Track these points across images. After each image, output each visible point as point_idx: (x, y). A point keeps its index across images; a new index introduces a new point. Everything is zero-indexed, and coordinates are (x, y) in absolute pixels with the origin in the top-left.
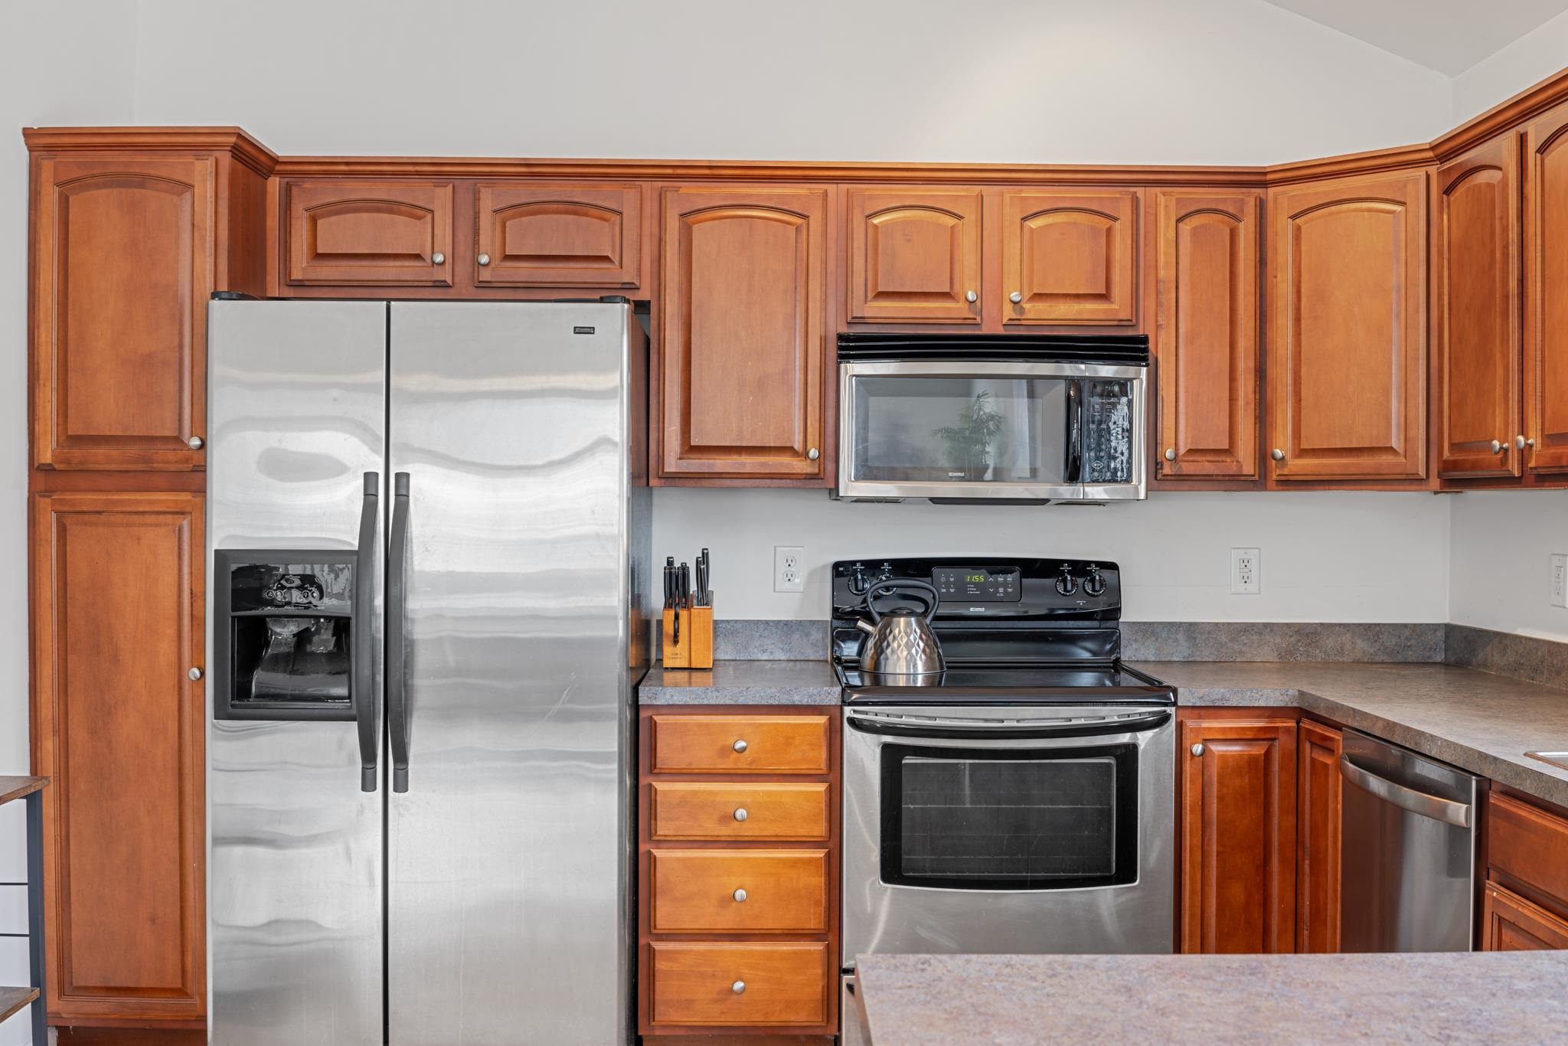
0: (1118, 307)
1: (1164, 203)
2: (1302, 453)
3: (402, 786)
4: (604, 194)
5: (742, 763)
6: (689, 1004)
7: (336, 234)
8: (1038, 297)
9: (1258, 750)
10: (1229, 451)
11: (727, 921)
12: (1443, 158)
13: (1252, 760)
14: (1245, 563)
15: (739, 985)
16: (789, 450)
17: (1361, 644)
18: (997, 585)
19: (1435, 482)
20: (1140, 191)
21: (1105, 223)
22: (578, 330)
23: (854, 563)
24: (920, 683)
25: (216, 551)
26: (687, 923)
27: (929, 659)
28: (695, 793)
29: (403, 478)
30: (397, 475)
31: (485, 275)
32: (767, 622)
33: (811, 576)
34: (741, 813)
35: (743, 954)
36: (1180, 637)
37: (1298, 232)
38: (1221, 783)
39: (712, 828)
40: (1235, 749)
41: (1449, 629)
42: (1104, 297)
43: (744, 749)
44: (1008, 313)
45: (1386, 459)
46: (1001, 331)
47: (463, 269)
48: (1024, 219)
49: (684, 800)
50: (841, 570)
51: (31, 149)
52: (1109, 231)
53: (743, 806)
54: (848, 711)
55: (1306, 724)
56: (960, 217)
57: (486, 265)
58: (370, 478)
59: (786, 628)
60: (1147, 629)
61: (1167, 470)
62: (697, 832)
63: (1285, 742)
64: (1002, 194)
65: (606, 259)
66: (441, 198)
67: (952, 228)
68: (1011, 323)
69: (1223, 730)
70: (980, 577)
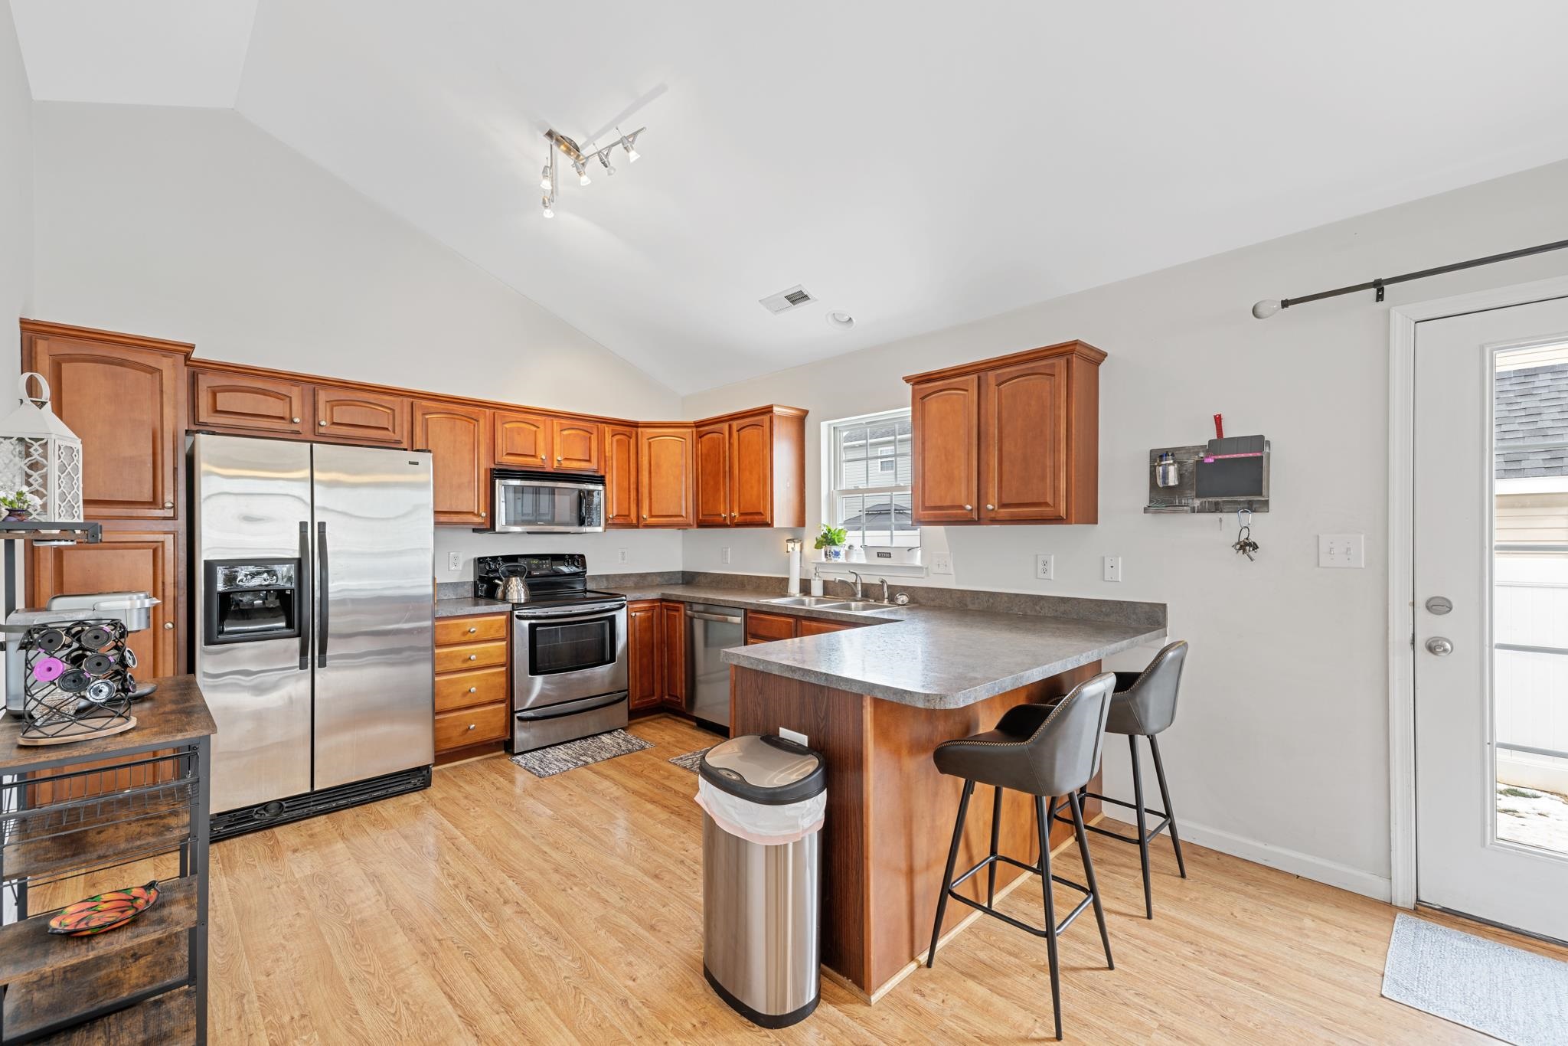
0: (594, 466)
1: (608, 429)
2: (652, 516)
3: (322, 664)
5: (471, 637)
6: (449, 739)
7: (225, 401)
8: (566, 459)
9: (650, 614)
10: (629, 516)
11: (466, 702)
12: (697, 427)
13: (648, 617)
14: (623, 553)
15: (472, 726)
16: (472, 513)
17: (659, 579)
18: (543, 564)
19: (695, 526)
20: (599, 425)
21: (588, 435)
22: (410, 463)
23: (486, 558)
24: (523, 601)
25: (205, 561)
26: (449, 705)
27: (526, 595)
28: (452, 652)
29: (322, 525)
30: (319, 524)
31: (322, 430)
32: (446, 583)
33: (465, 564)
34: (473, 657)
35: (473, 714)
36: (604, 579)
37: (650, 443)
38: (640, 626)
39: (459, 665)
40: (642, 614)
41: (684, 573)
42: (589, 461)
43: (474, 632)
44: (556, 465)
45: (680, 519)
46: (552, 471)
47: (309, 426)
48: (562, 430)
49: (447, 655)
50: (480, 561)
51: (23, 329)
52: (590, 438)
53: (473, 654)
54: (516, 613)
55: (664, 603)
56: (538, 427)
57: (323, 426)
58: (303, 525)
59: (455, 585)
60: (593, 577)
61: (610, 522)
62: (453, 667)
63: (657, 610)
64: (552, 420)
65: (387, 429)
66: (295, 392)
67: (536, 432)
68: (557, 468)
69: (640, 608)
70: (536, 562)
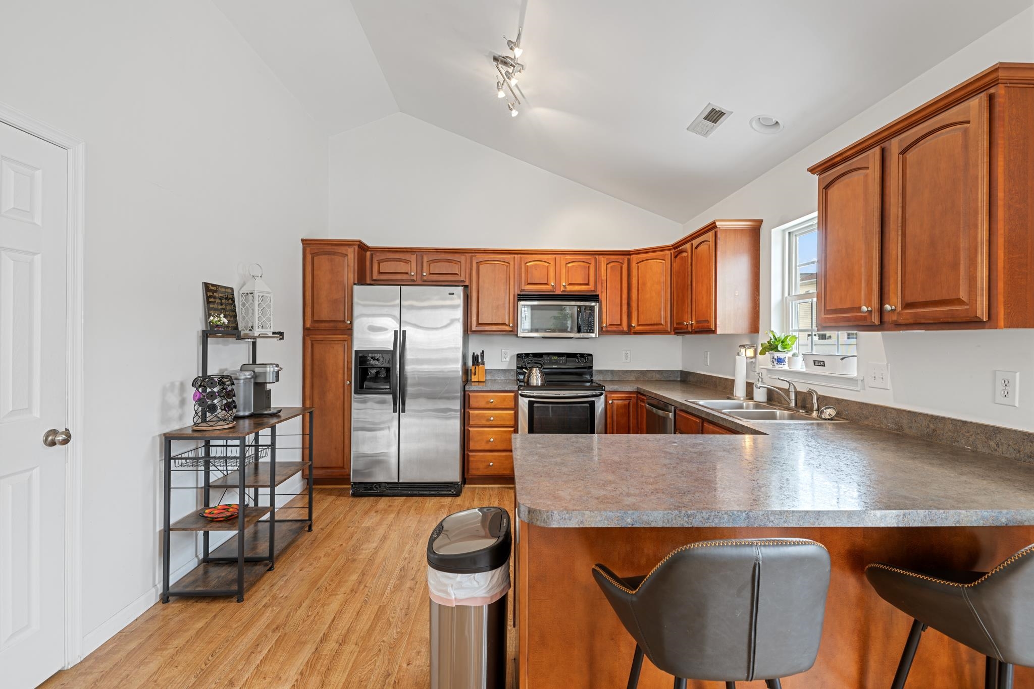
0: (591, 287)
1: (603, 260)
2: (639, 325)
3: (404, 411)
4: (456, 257)
5: (492, 406)
6: (478, 469)
7: (385, 267)
8: (570, 284)
9: (626, 402)
10: (621, 325)
11: (488, 447)
12: (675, 248)
13: (625, 405)
14: (627, 354)
15: (491, 464)
16: (505, 324)
18: (560, 360)
19: (673, 332)
20: (597, 257)
21: (588, 265)
22: (450, 294)
23: (522, 354)
24: (539, 385)
25: (355, 351)
26: (478, 447)
27: (542, 380)
28: (480, 413)
29: (404, 332)
30: (403, 331)
31: (425, 278)
32: (499, 370)
33: (511, 357)
34: (492, 418)
35: (492, 456)
36: (609, 373)
37: (638, 267)
38: (617, 411)
39: (484, 422)
40: (620, 402)
41: (681, 372)
42: (587, 284)
43: (493, 402)
44: (562, 288)
45: (661, 326)
46: (560, 293)
47: (419, 277)
48: (567, 264)
49: (477, 415)
50: (519, 356)
51: (303, 244)
52: (589, 267)
53: (492, 417)
54: (520, 392)
55: (639, 396)
56: (550, 263)
57: (425, 276)
58: (396, 332)
59: (504, 371)
60: (600, 372)
61: (604, 330)
62: (480, 423)
63: (633, 400)
64: (560, 257)
65: (457, 274)
66: (413, 258)
67: (548, 266)
68: (563, 291)
69: (617, 397)
70: (556, 358)
